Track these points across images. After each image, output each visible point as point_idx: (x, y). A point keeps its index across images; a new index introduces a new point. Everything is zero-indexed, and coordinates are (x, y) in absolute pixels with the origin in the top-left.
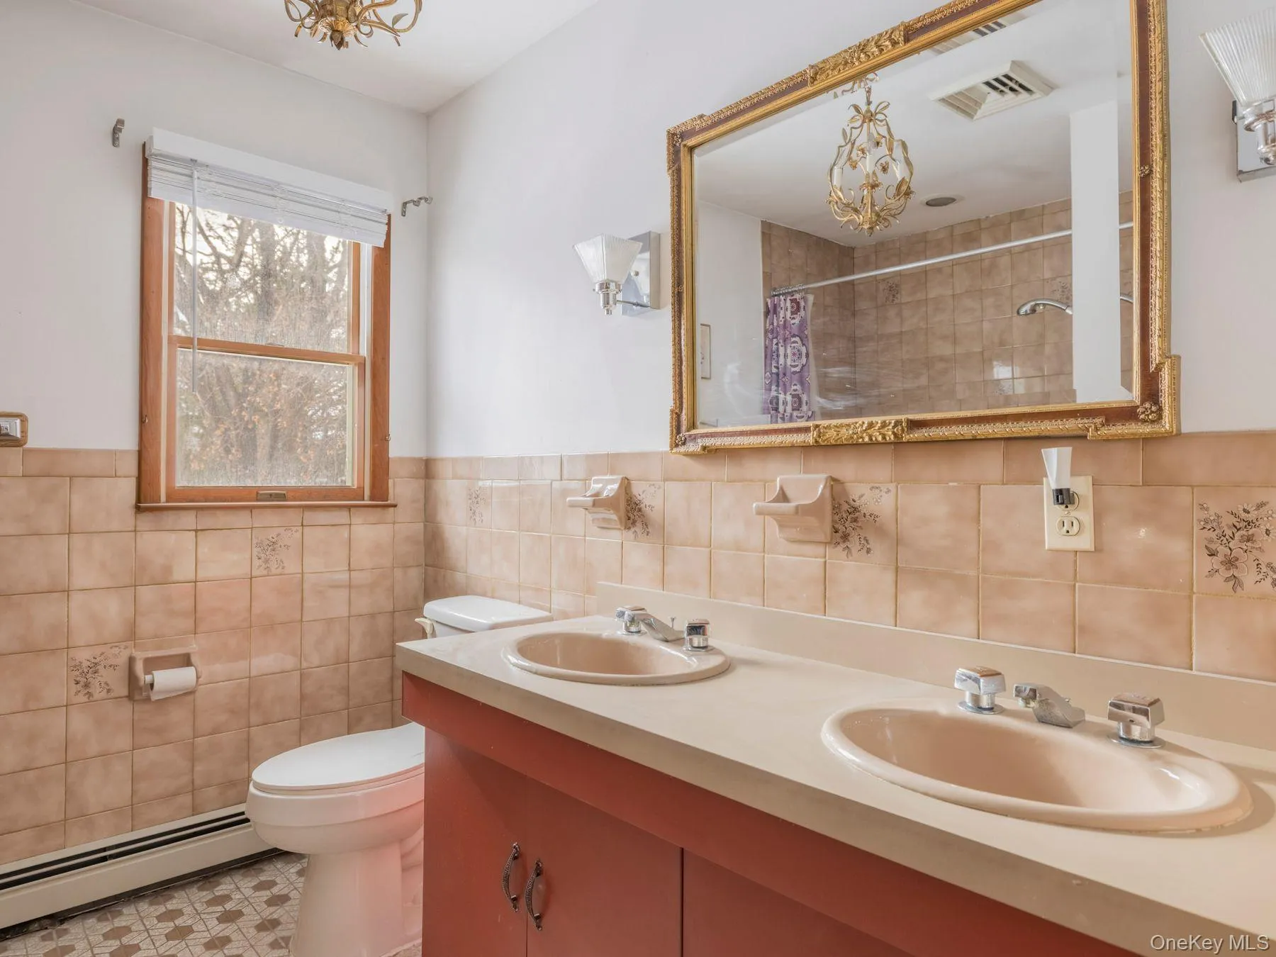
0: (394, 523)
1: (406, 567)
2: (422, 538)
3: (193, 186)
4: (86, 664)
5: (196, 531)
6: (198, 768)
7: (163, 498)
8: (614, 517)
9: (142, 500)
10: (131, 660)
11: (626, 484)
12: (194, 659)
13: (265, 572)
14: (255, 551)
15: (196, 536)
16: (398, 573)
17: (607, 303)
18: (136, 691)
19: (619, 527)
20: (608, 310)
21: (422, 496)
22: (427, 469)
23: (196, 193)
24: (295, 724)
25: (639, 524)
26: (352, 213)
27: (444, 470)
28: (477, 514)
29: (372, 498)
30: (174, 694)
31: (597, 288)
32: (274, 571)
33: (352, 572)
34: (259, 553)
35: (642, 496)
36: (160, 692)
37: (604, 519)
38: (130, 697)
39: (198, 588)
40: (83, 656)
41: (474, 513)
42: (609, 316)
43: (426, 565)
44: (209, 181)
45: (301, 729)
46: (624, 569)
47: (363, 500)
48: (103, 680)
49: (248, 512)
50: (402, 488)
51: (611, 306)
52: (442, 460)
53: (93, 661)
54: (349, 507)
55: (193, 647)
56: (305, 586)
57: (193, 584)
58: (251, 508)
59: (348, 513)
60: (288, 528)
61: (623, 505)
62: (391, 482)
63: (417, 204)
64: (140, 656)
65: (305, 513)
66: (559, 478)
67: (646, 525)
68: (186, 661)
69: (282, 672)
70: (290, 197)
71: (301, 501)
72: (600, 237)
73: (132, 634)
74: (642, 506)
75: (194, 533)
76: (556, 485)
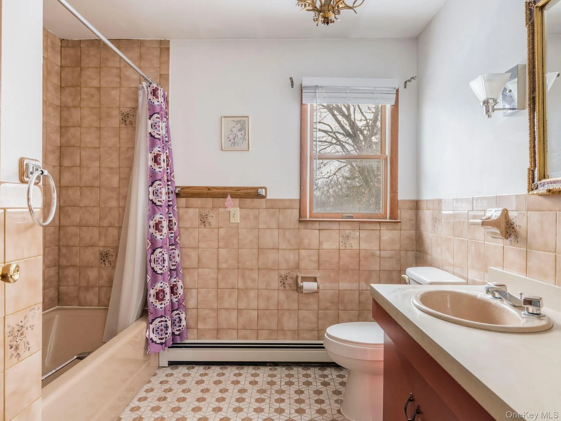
0: (401, 230)
1: (407, 251)
2: (414, 238)
3: (316, 96)
4: (284, 276)
5: (319, 230)
6: (320, 322)
7: (308, 216)
8: (498, 232)
9: (301, 217)
10: (297, 277)
11: (505, 213)
12: (318, 279)
13: (345, 248)
14: (341, 239)
15: (319, 232)
16: (403, 253)
17: (487, 111)
18: (299, 289)
19: (501, 237)
20: (488, 115)
21: (415, 218)
22: (416, 205)
23: (317, 98)
24: (356, 313)
25: (513, 236)
26: (379, 92)
27: (423, 205)
28: (436, 227)
29: (390, 218)
30: (310, 292)
31: (481, 103)
32: (348, 248)
33: (381, 251)
34: (342, 239)
35: (514, 220)
36: (306, 290)
37: (493, 232)
38: (297, 290)
39: (320, 252)
40: (283, 273)
41: (435, 227)
42: (490, 119)
43: (416, 251)
44: (322, 93)
45: (359, 315)
46: (504, 262)
47: (387, 219)
48: (289, 282)
49: (338, 223)
50: (405, 215)
51: (491, 113)
52: (423, 201)
53: (286, 275)
54: (380, 222)
55: (317, 274)
56: (361, 255)
57: (318, 250)
58: (339, 222)
59: (379, 225)
60: (354, 230)
61: (503, 225)
62: (399, 211)
63: (410, 81)
64: (300, 275)
65: (361, 225)
66: (472, 210)
67: (517, 237)
68: (315, 280)
69: (351, 290)
70: (353, 92)
71: (359, 219)
72: (480, 76)
73: (297, 267)
74: (515, 225)
75: (318, 230)
76: (470, 213)
